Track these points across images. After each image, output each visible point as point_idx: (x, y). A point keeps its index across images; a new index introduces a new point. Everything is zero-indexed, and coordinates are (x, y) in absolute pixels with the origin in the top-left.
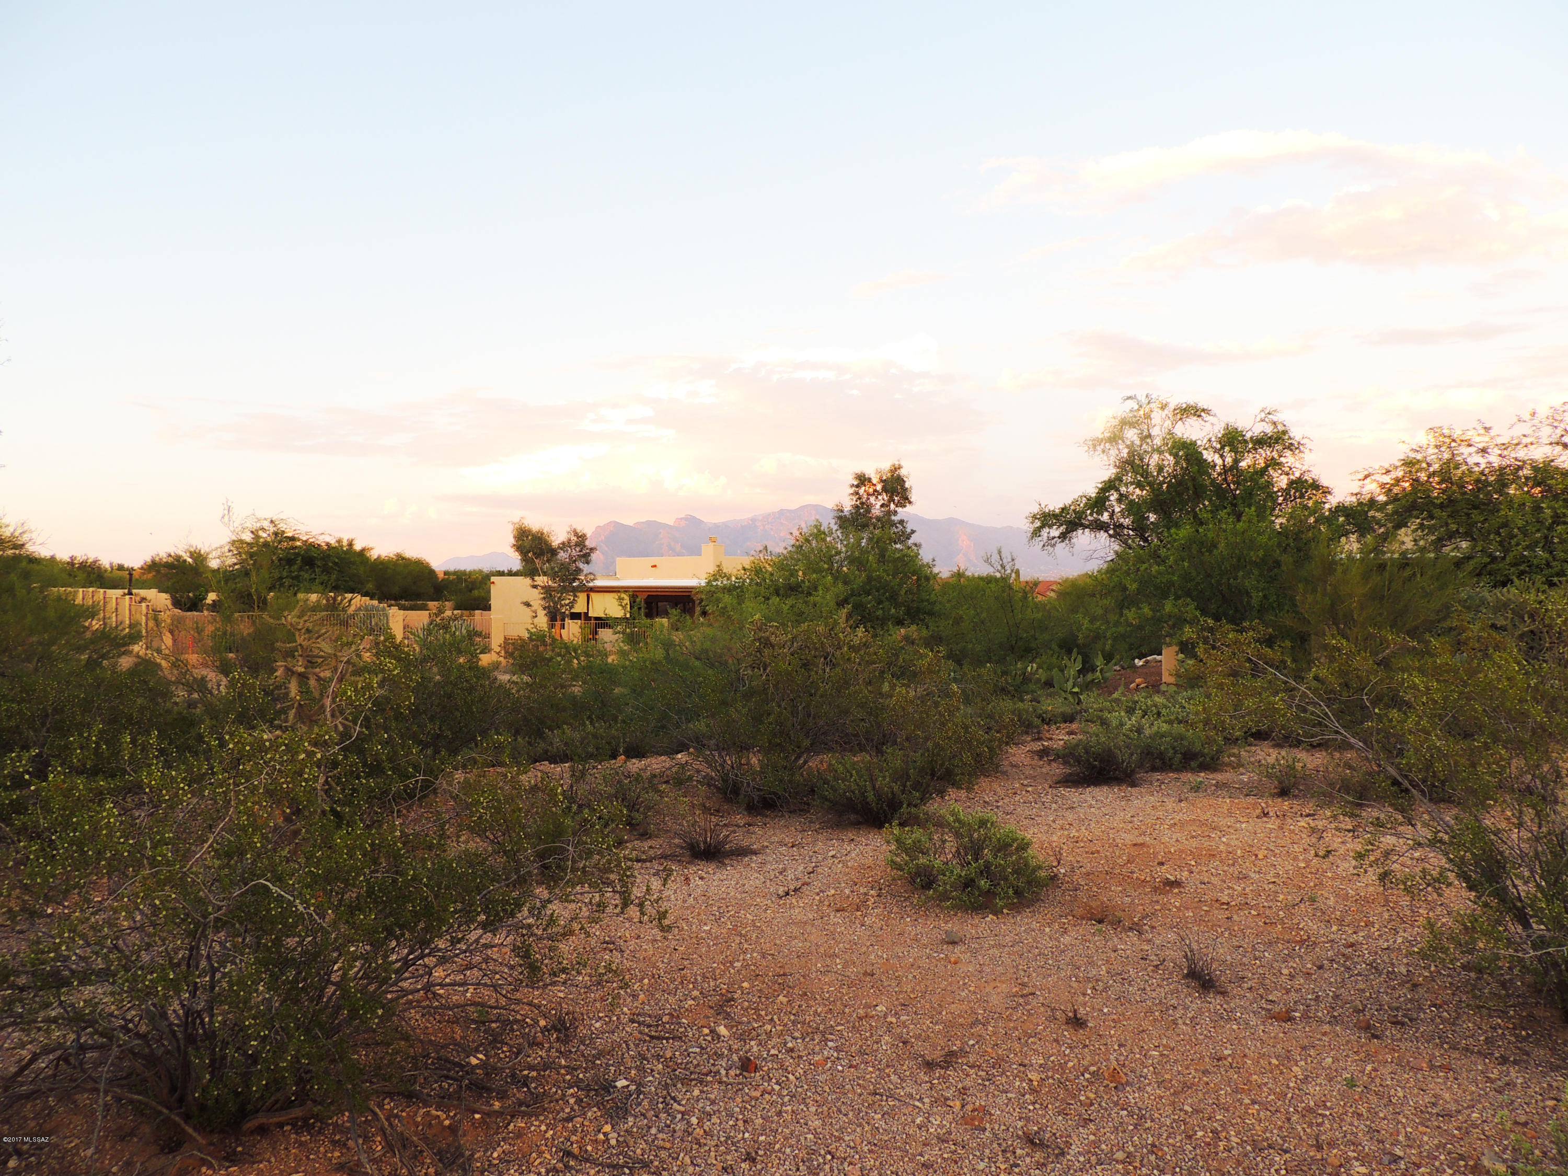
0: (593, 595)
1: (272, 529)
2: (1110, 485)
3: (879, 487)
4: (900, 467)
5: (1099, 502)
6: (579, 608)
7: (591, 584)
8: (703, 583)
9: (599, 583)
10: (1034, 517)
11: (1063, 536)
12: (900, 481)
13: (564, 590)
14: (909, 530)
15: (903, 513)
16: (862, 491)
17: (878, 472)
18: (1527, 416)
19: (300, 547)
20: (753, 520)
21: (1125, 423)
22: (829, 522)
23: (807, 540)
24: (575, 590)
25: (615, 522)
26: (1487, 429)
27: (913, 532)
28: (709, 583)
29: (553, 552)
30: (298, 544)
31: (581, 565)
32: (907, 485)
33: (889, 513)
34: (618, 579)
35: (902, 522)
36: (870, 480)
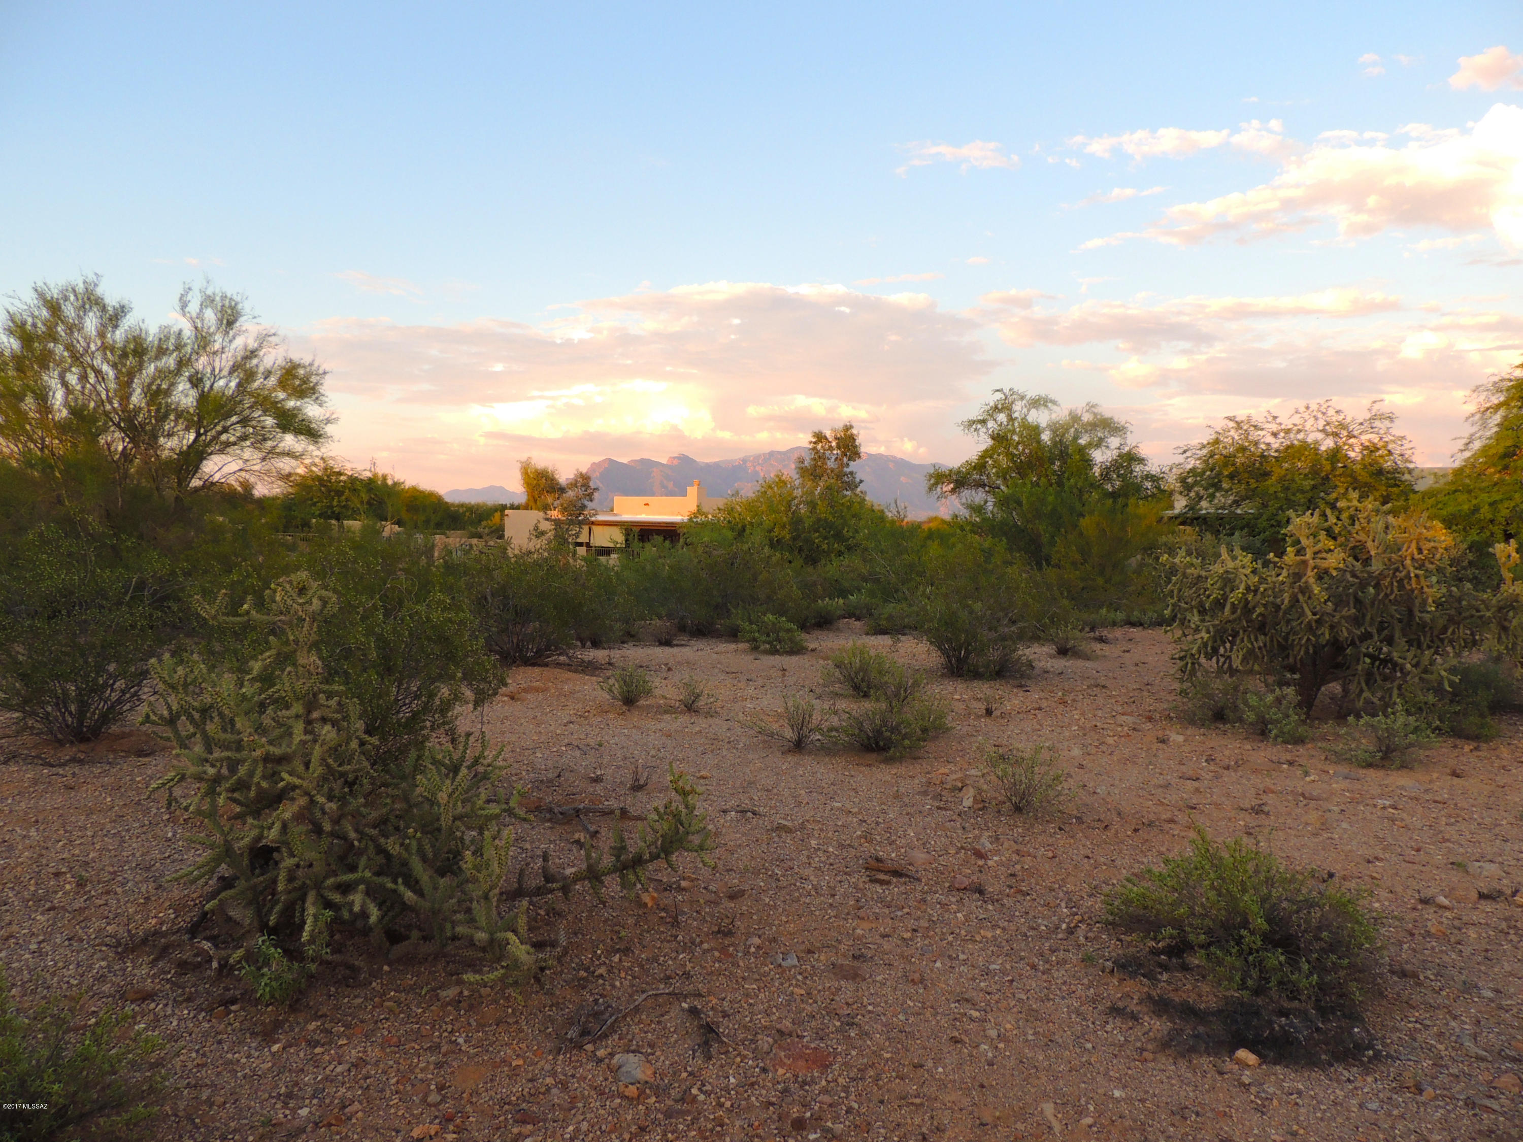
0: (594, 528)
1: (322, 465)
2: (985, 454)
3: (834, 444)
4: (851, 427)
5: (980, 466)
6: (583, 538)
7: (593, 519)
8: (686, 519)
9: (601, 518)
10: (931, 476)
11: (953, 491)
12: (852, 438)
13: (571, 523)
14: (858, 480)
15: (853, 466)
16: (819, 447)
17: (834, 430)
18: (1302, 409)
19: (345, 482)
20: (744, 460)
21: (996, 409)
22: (790, 472)
23: (770, 487)
24: (581, 523)
25: (610, 460)
26: (1275, 418)
27: (861, 481)
28: (691, 520)
29: (562, 490)
30: (342, 478)
31: (586, 503)
32: (857, 443)
33: (842, 465)
34: (615, 515)
35: (851, 473)
36: (826, 438)
